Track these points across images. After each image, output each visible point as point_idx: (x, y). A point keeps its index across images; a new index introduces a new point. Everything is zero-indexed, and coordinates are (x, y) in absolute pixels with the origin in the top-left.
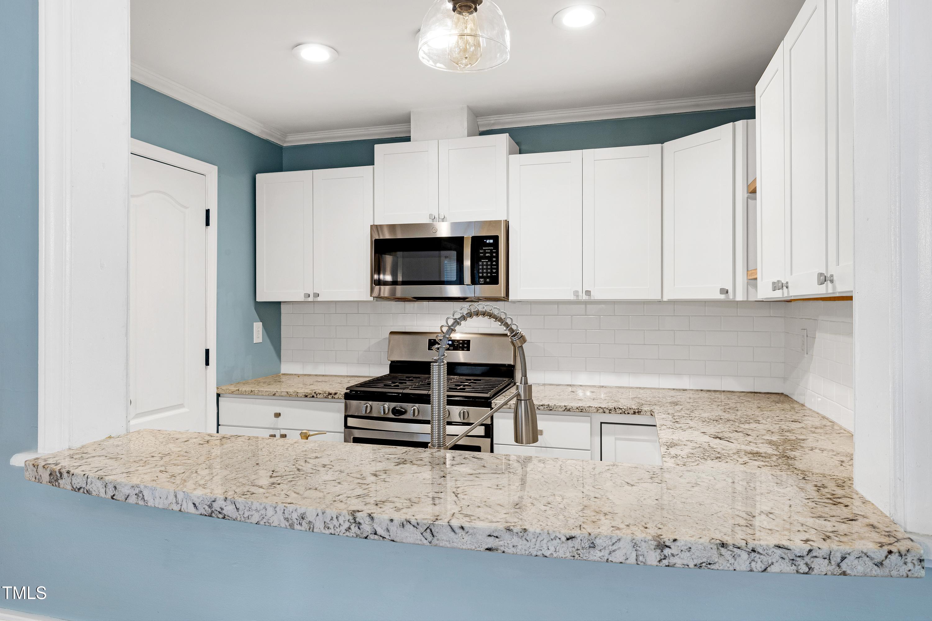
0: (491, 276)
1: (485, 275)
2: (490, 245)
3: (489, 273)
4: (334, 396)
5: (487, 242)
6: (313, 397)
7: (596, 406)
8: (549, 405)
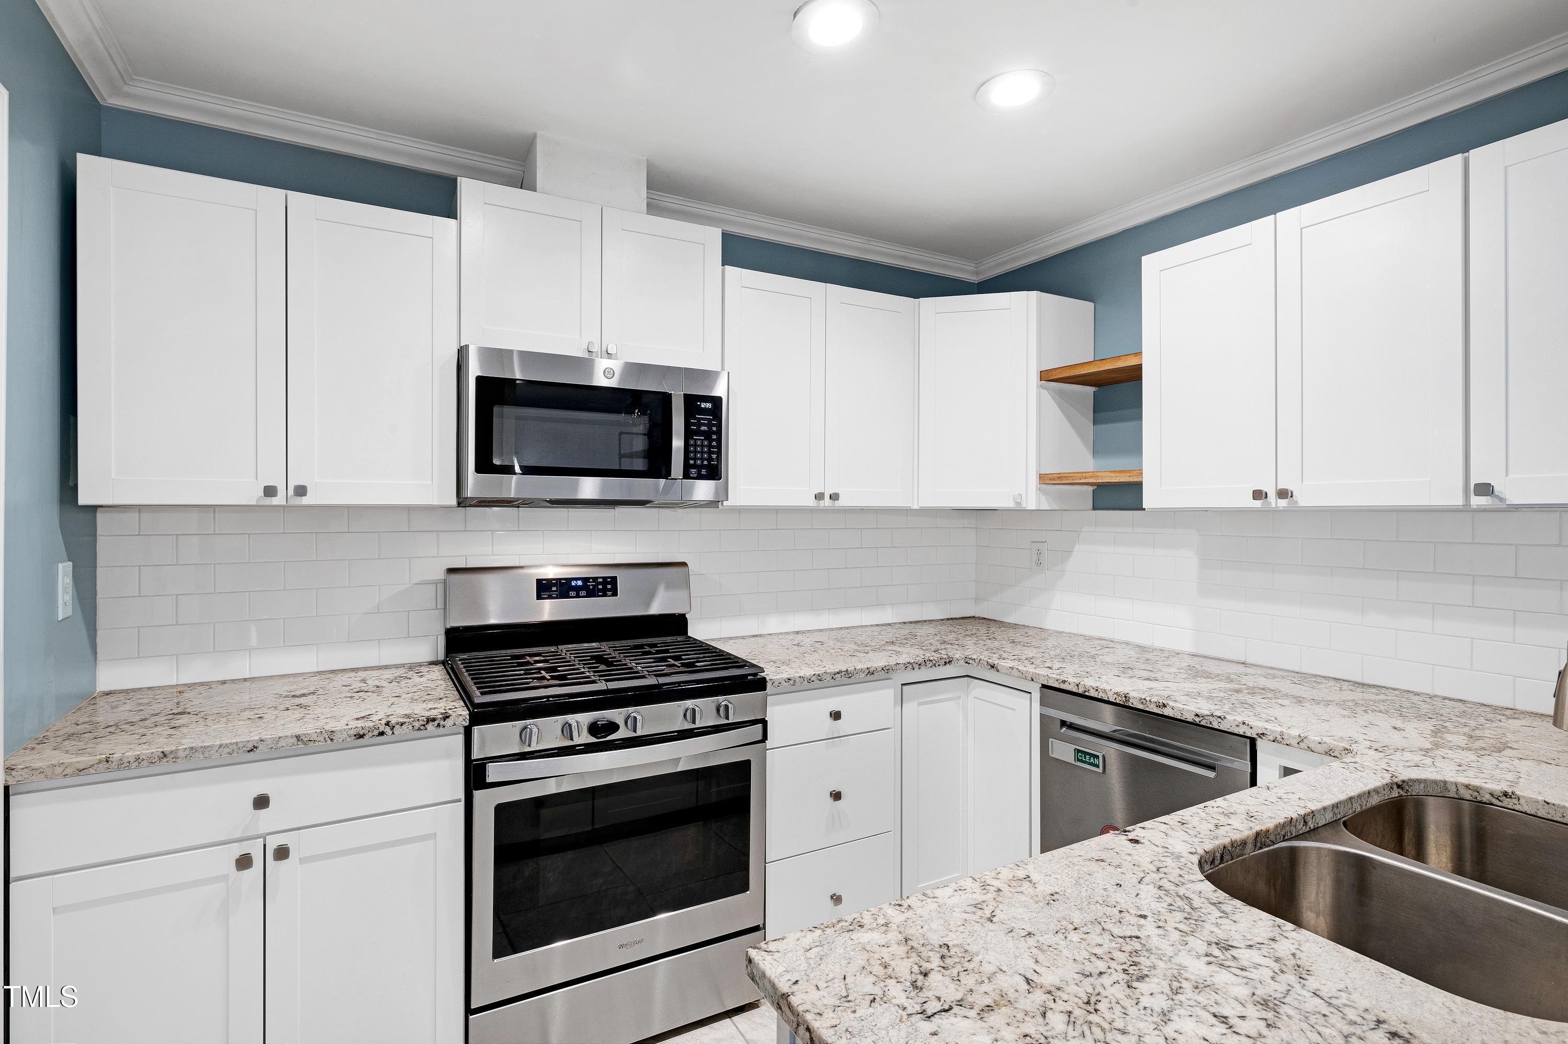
0: (709, 465)
1: (699, 462)
2: (705, 411)
3: (706, 459)
4: (442, 723)
5: (702, 406)
6: (382, 734)
7: (904, 662)
8: (847, 670)
